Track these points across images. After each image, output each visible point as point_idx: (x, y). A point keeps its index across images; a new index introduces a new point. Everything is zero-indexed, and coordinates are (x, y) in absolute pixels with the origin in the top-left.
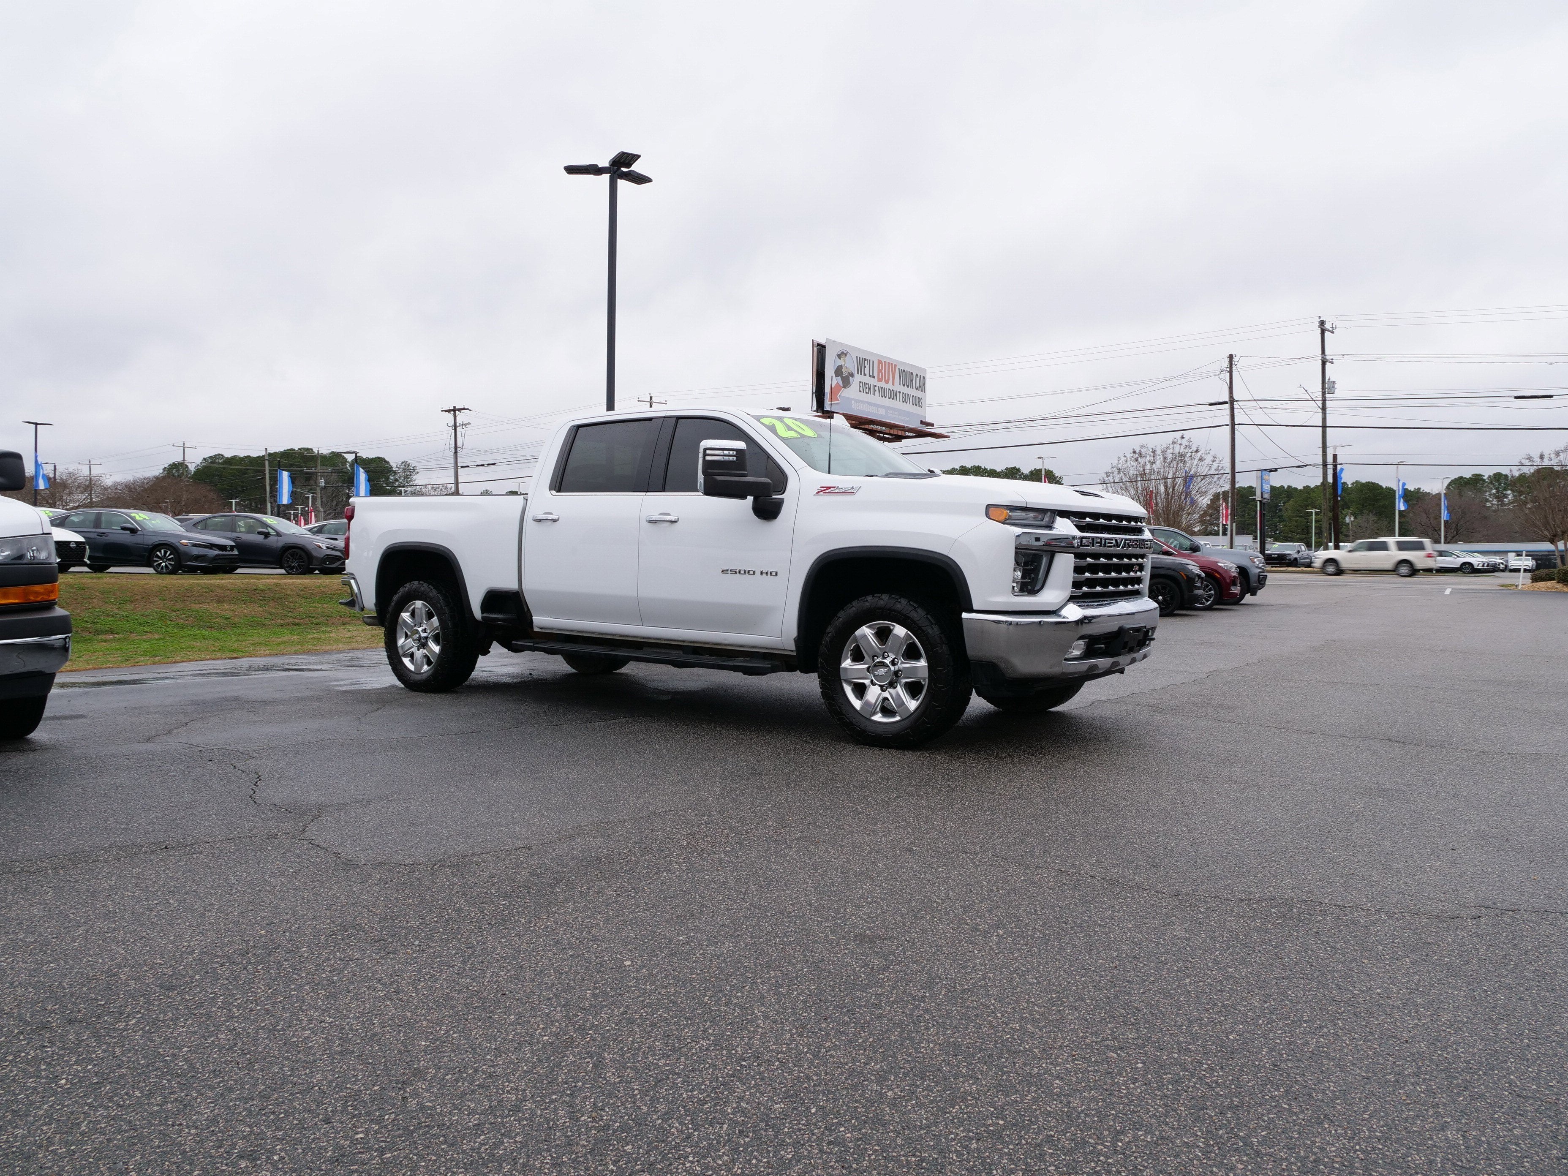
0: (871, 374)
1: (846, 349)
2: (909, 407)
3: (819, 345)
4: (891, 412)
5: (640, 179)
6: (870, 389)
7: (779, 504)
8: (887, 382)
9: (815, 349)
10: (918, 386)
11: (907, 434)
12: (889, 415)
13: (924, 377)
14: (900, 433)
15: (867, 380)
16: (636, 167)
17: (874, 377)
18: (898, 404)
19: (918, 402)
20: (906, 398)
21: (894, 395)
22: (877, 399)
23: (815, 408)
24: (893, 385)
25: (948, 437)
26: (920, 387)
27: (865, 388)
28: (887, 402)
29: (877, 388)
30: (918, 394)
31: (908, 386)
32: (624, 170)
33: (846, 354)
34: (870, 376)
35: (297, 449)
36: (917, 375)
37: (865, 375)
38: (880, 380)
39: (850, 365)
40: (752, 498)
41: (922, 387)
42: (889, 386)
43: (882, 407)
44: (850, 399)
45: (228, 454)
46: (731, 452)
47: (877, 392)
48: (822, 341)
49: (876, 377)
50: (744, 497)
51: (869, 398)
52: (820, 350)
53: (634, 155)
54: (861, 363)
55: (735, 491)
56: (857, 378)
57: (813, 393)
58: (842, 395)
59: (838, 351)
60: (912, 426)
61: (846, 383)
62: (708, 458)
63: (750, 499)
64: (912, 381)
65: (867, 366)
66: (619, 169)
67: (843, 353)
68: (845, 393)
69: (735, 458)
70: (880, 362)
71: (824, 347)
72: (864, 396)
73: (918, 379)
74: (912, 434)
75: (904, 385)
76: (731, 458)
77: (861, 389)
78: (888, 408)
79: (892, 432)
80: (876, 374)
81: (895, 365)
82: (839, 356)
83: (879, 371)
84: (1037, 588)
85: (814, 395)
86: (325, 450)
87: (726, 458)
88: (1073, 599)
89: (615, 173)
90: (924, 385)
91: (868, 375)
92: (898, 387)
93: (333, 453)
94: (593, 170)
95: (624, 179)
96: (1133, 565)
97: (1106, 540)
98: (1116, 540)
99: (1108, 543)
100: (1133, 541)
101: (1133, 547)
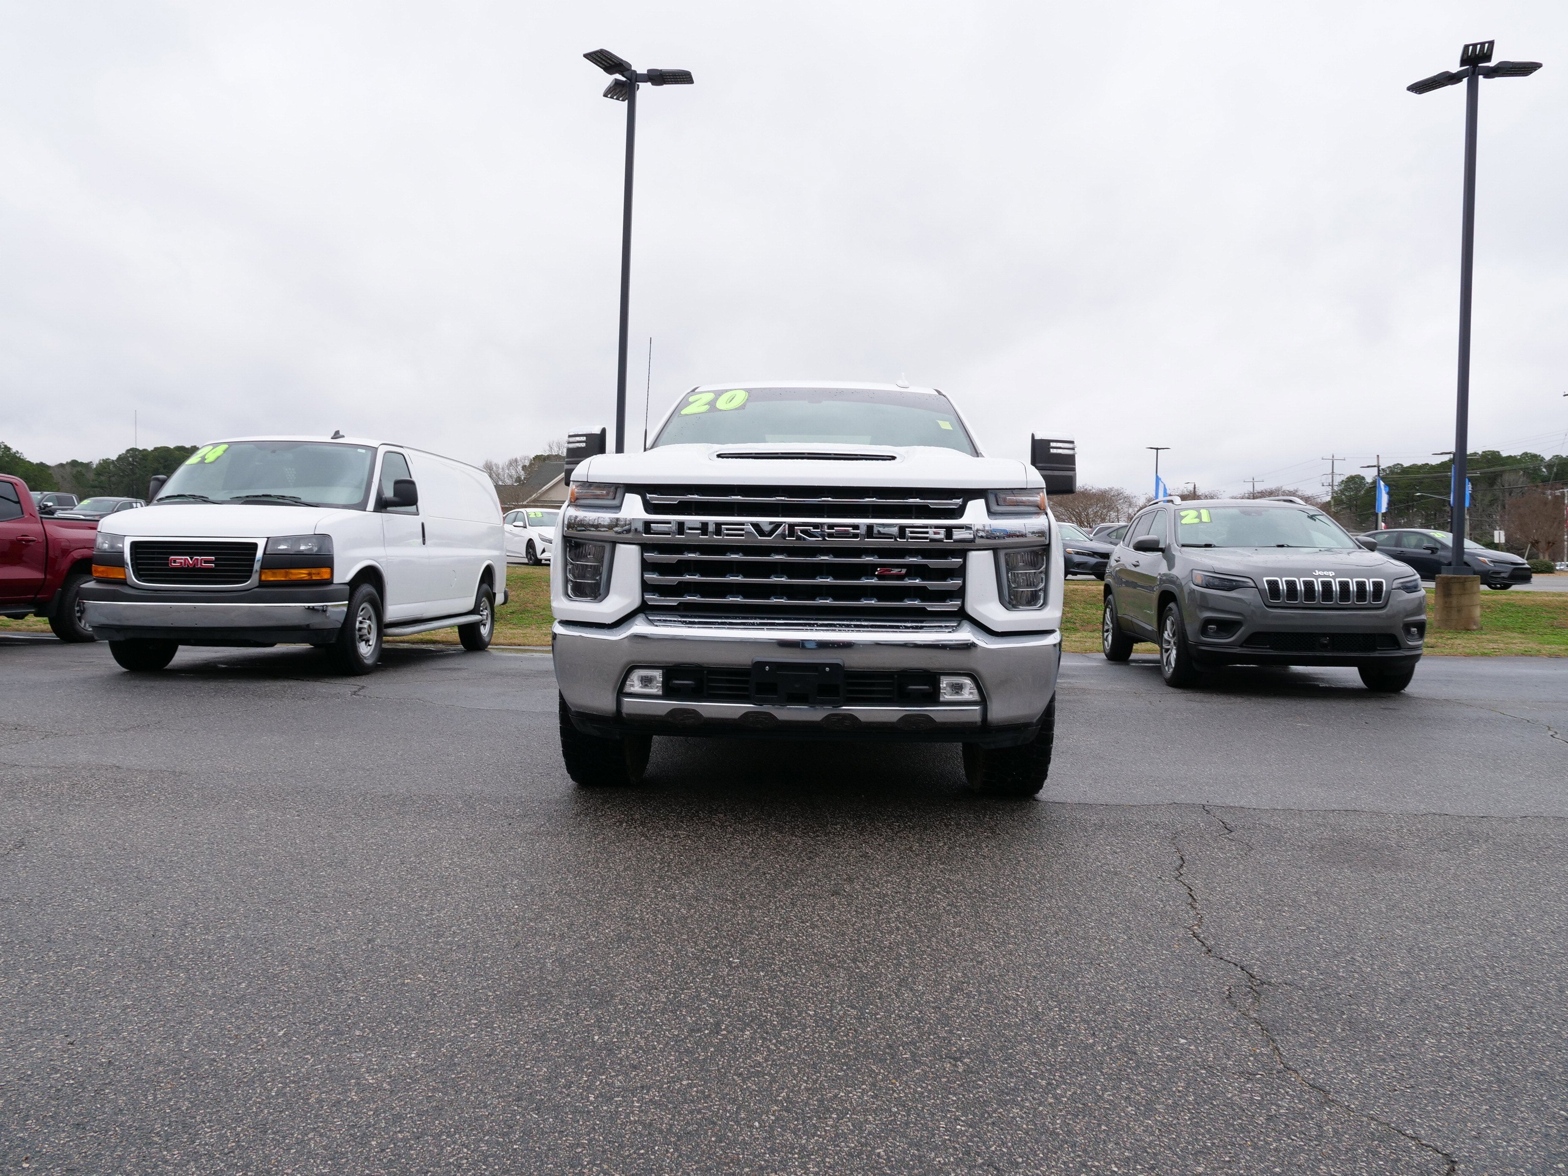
32: (1489, 65)
35: (1480, 453)
45: (1406, 464)
53: (1483, 44)
66: (1476, 67)
84: (601, 591)
86: (1517, 452)
88: (644, 609)
89: (1474, 73)
93: (1526, 454)
94: (1446, 79)
95: (1493, 77)
96: (875, 566)
97: (718, 525)
98: (756, 526)
99: (727, 529)
100: (831, 526)
101: (830, 535)
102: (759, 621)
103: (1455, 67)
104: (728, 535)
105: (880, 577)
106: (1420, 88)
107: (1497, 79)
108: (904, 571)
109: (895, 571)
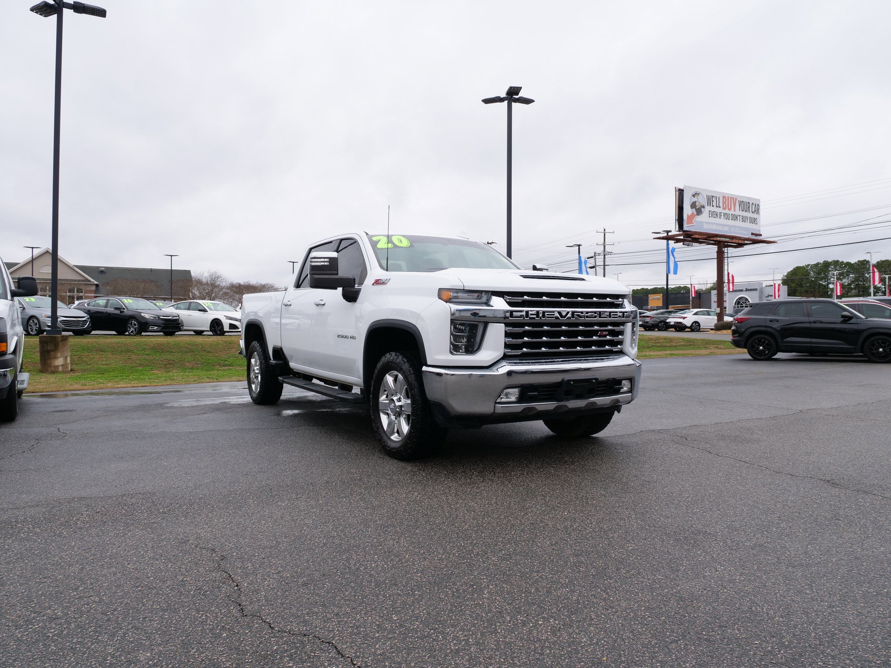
0: (718, 205)
1: (698, 191)
2: (747, 225)
3: (679, 190)
4: (733, 228)
5: (527, 101)
6: (717, 215)
7: (358, 292)
8: (730, 209)
9: (677, 193)
10: (753, 210)
11: (746, 242)
12: (732, 230)
13: (758, 205)
14: (740, 242)
15: (715, 209)
16: (522, 94)
17: (720, 207)
18: (739, 223)
19: (754, 221)
20: (744, 219)
21: (735, 218)
22: (722, 221)
23: (677, 229)
24: (735, 211)
25: (777, 242)
26: (755, 211)
27: (713, 215)
28: (730, 222)
29: (722, 214)
30: (754, 216)
31: (746, 211)
32: (517, 97)
33: (699, 194)
34: (717, 207)
36: (753, 204)
37: (713, 206)
38: (724, 209)
39: (702, 200)
40: (341, 288)
41: (757, 211)
42: (732, 212)
43: (726, 226)
44: (702, 223)
46: (326, 260)
47: (722, 217)
48: (682, 187)
49: (722, 207)
50: (336, 289)
51: (717, 220)
52: (681, 193)
53: (518, 88)
54: (710, 200)
55: (331, 285)
56: (708, 209)
57: (676, 220)
58: (696, 220)
59: (693, 192)
60: (747, 237)
61: (699, 212)
62: (313, 264)
63: (340, 290)
64: (749, 207)
65: (715, 201)
66: (512, 96)
67: (696, 194)
68: (698, 218)
69: (328, 263)
70: (724, 197)
71: (683, 190)
72: (712, 220)
73: (754, 206)
74: (749, 242)
75: (743, 211)
76: (326, 264)
77: (710, 215)
78: (730, 226)
79: (734, 241)
80: (721, 205)
81: (736, 199)
82: (694, 196)
83: (724, 203)
84: (475, 349)
85: (677, 221)
87: (323, 263)
88: (505, 357)
89: (510, 99)
90: (758, 209)
91: (715, 206)
92: (738, 212)
94: (498, 100)
95: (516, 102)
96: (597, 331)
97: (544, 313)
98: (559, 313)
99: (548, 315)
100: (587, 313)
101: (587, 317)
102: (561, 360)
103: (503, 95)
104: (548, 317)
105: (599, 336)
106: (487, 101)
107: (517, 103)
108: (607, 333)
109: (604, 333)
